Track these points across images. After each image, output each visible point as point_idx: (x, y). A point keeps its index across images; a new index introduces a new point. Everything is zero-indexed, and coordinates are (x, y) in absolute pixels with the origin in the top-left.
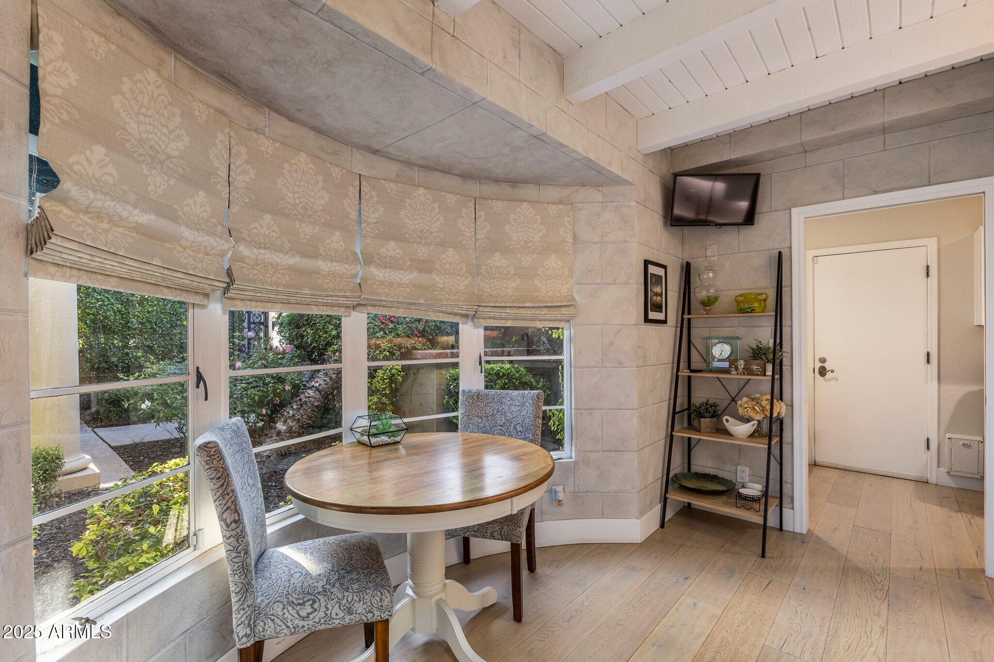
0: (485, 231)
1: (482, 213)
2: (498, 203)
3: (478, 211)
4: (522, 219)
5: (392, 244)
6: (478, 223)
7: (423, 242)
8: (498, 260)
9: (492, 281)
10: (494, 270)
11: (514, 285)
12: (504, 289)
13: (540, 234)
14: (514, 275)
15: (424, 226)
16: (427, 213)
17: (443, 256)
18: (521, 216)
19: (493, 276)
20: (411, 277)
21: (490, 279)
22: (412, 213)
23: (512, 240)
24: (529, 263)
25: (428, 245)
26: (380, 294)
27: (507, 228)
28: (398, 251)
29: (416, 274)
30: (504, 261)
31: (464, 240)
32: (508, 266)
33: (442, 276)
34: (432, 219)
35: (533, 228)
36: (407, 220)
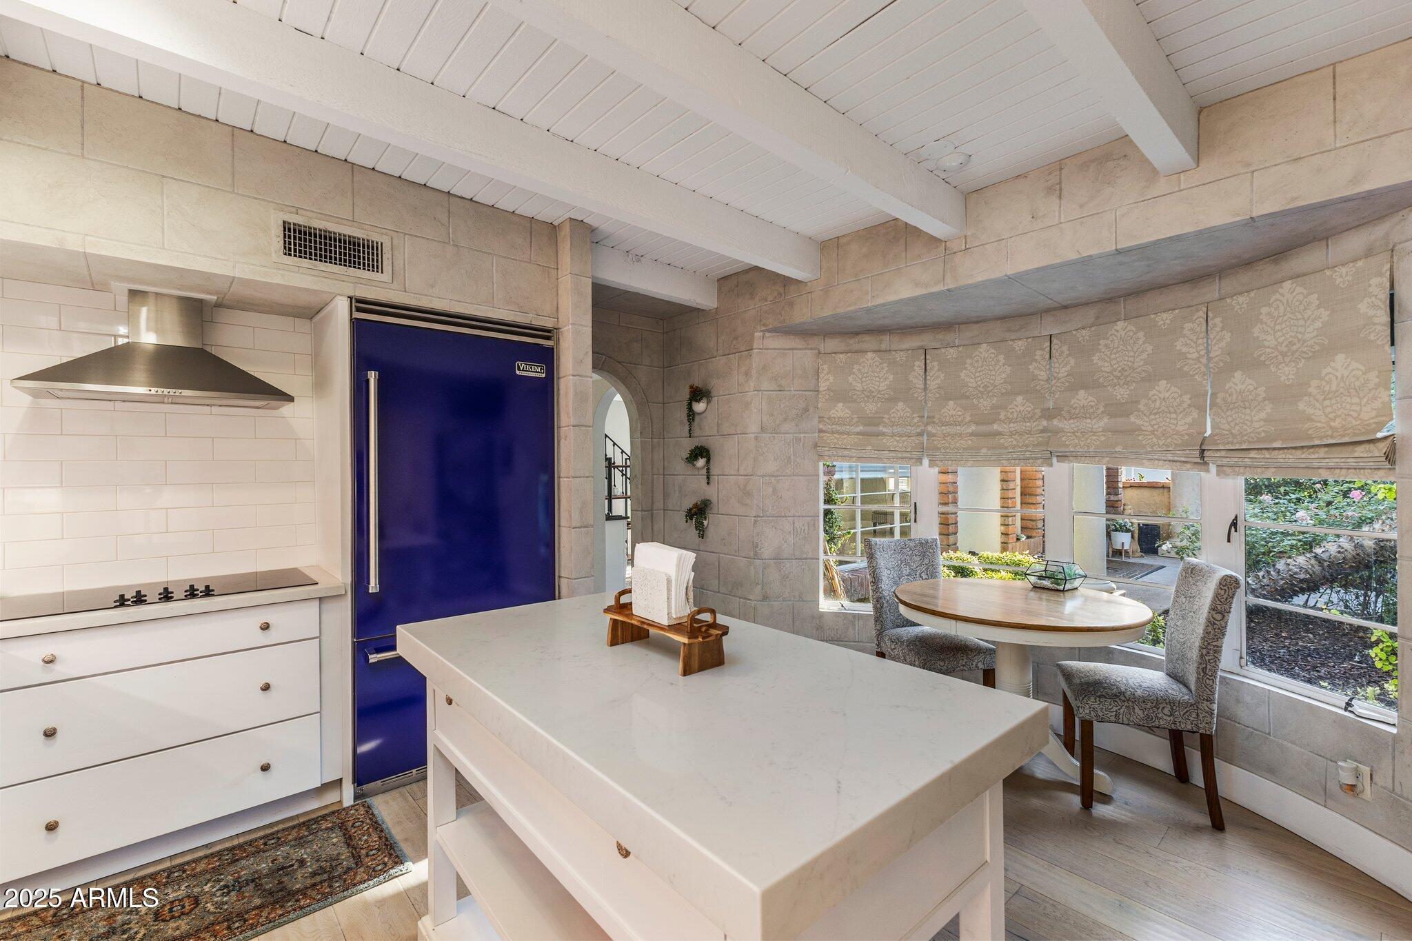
0: (1223, 344)
1: (1218, 320)
2: (1241, 299)
3: (1212, 319)
4: (1282, 308)
5: (1082, 393)
6: (1212, 336)
7: (1122, 382)
8: (1239, 382)
9: (1229, 413)
10: (1234, 396)
11: (1263, 415)
12: (1249, 424)
13: (1318, 324)
14: (1265, 399)
15: (1125, 363)
16: (1129, 347)
17: (1151, 393)
18: (1280, 304)
19: (1232, 406)
20: (1101, 424)
21: (1228, 410)
22: (1109, 353)
23: (1265, 347)
24: (1293, 377)
25: (1127, 384)
26: (1067, 446)
27: (1256, 331)
28: (1091, 398)
29: (1106, 420)
30: (1249, 381)
31: (1186, 365)
32: (1256, 389)
33: (1145, 418)
34: (1135, 353)
35: (1303, 318)
36: (1101, 363)
